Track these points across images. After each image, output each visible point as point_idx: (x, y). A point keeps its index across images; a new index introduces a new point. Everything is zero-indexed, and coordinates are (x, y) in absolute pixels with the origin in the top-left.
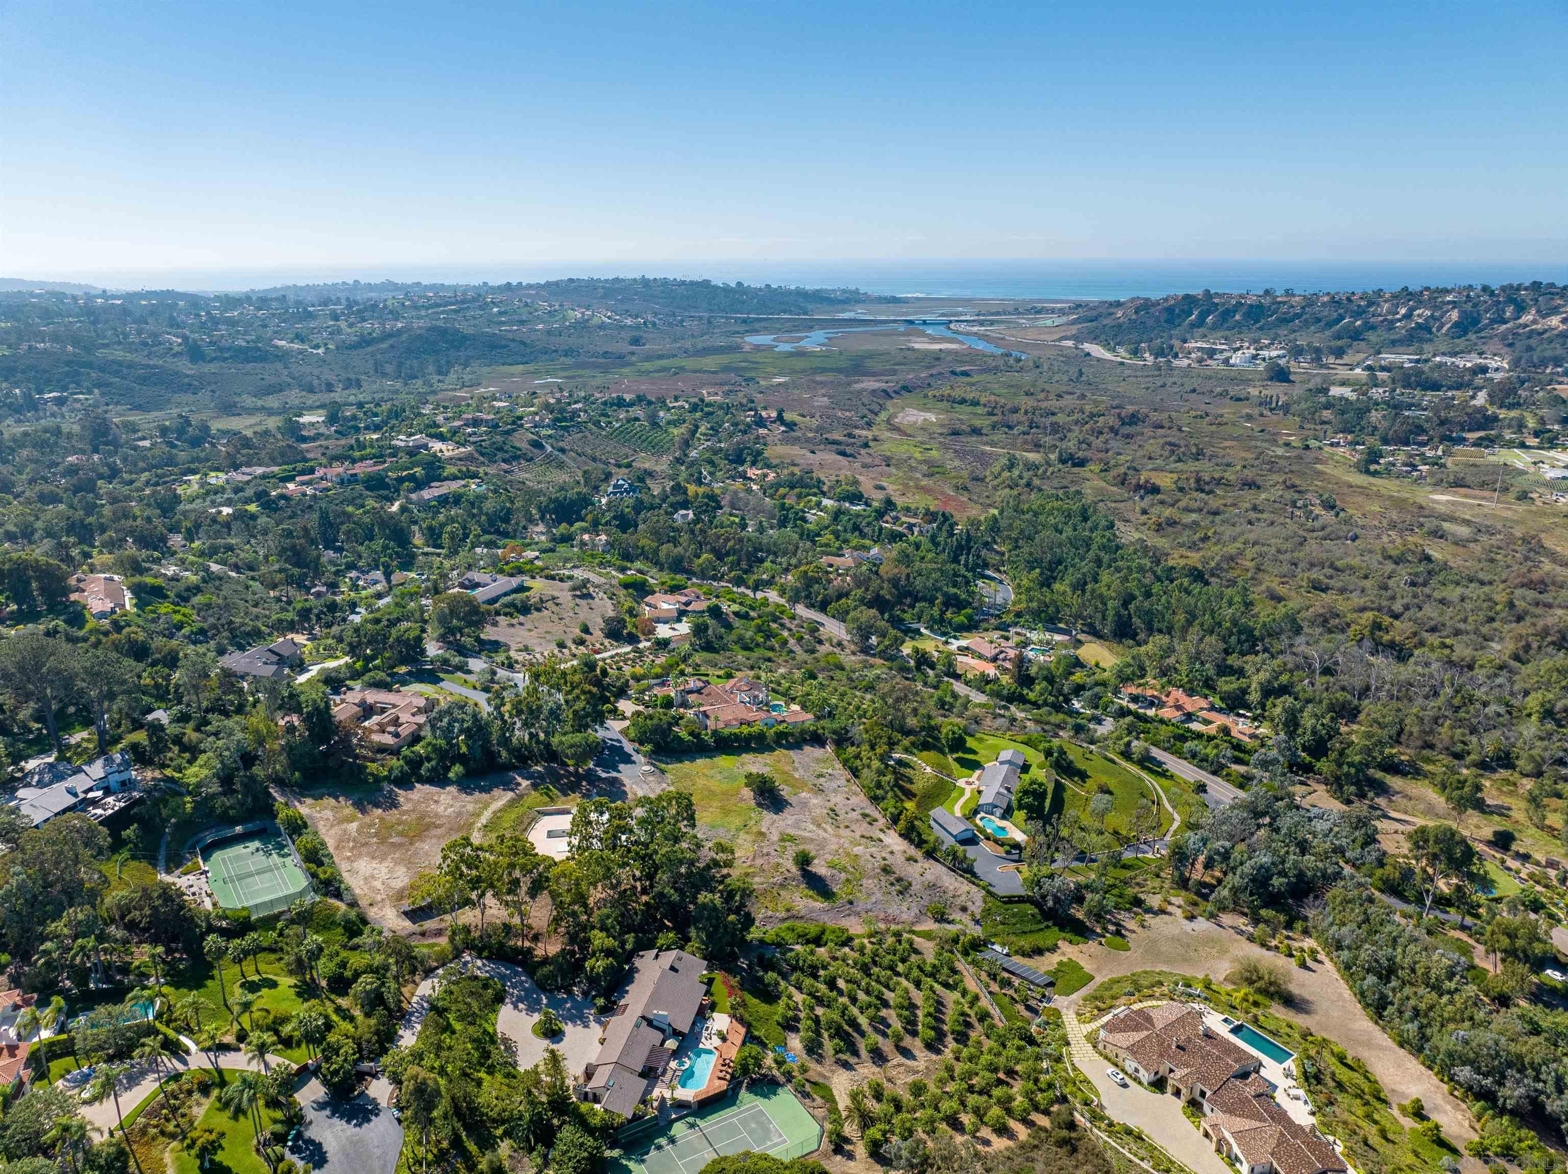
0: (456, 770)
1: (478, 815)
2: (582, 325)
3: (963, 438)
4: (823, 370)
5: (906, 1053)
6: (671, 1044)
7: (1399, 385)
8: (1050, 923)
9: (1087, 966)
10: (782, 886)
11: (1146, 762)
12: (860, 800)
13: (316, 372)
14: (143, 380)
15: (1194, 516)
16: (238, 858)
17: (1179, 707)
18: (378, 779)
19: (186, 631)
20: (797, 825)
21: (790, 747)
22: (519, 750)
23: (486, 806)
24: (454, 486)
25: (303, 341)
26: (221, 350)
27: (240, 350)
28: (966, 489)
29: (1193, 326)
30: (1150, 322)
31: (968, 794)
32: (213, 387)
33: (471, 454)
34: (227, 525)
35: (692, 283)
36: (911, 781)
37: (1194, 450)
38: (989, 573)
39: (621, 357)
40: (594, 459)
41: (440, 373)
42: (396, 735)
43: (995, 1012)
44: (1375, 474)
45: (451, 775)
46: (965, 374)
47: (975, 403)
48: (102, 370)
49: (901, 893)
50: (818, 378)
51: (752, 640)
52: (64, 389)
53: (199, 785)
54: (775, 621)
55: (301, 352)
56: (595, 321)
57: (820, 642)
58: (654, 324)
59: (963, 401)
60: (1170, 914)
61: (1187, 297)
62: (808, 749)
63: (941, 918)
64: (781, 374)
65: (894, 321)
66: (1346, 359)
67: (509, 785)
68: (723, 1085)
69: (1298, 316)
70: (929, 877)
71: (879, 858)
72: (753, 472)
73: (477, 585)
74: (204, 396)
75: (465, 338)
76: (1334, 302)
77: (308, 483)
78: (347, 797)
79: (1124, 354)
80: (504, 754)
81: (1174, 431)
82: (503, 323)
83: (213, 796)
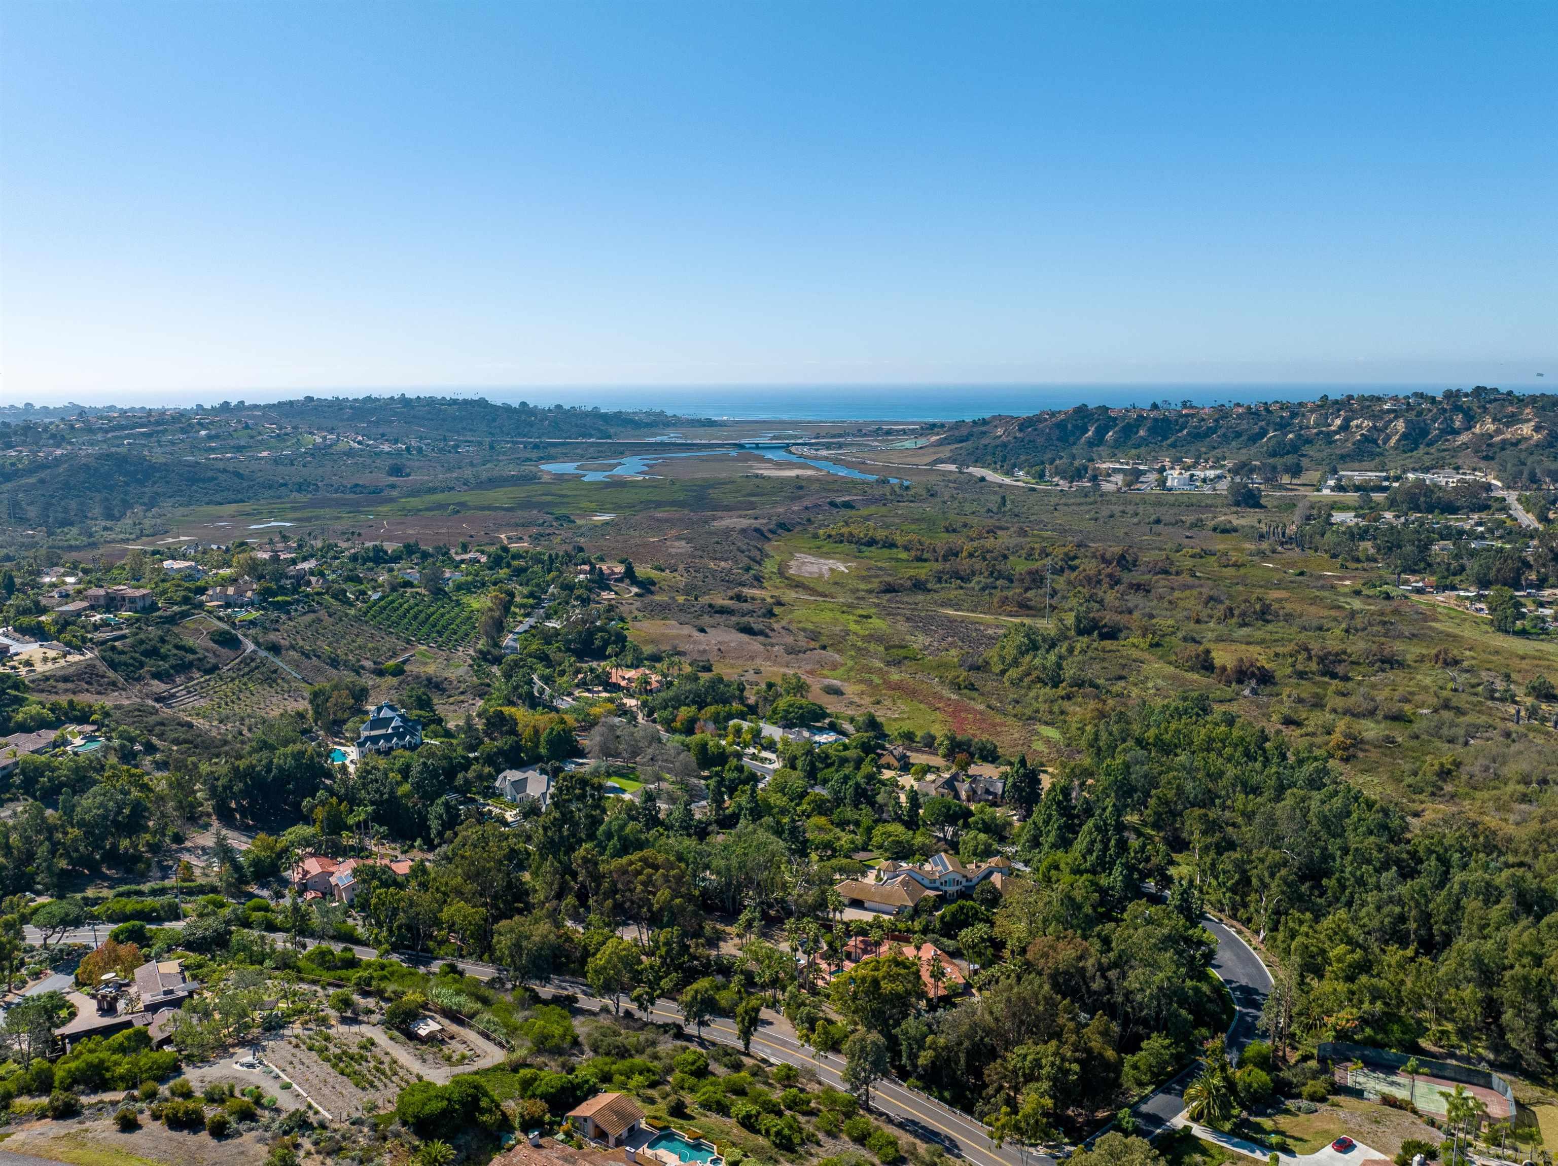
2: (322, 452)
4: (659, 505)
29: (1091, 444)
30: (1040, 441)
39: (377, 491)
50: (659, 515)
56: (341, 446)
58: (420, 450)
64: (603, 511)
69: (1212, 431)
75: (154, 468)
76: (1250, 413)
82: (213, 450)
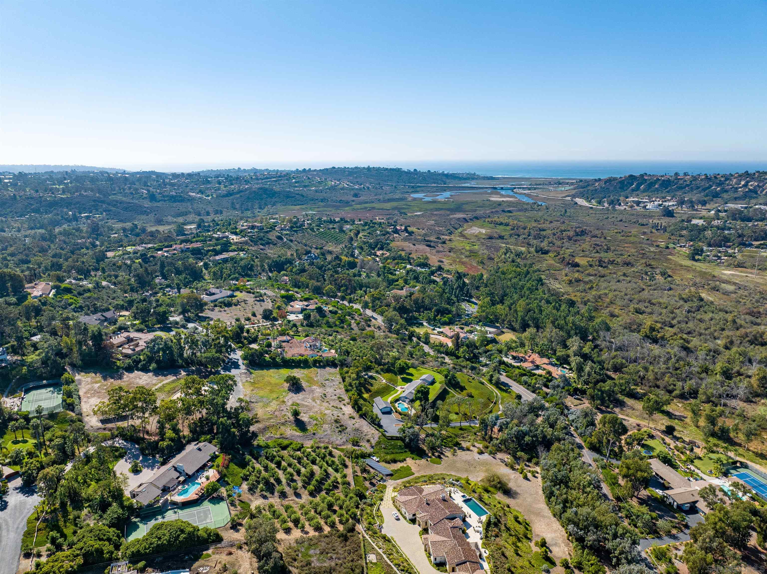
0: (153, 366)
1: (155, 385)
2: (333, 188)
3: (493, 241)
5: (298, 495)
6: (182, 479)
7: (730, 218)
8: (407, 450)
9: (414, 469)
10: (283, 424)
11: (499, 385)
12: (341, 392)
13: (204, 207)
14: (126, 209)
15: (591, 278)
16: (40, 394)
17: (532, 362)
18: (119, 367)
19: (73, 307)
20: (303, 400)
21: (320, 367)
22: (187, 360)
23: (163, 381)
24: (232, 254)
25: (202, 194)
26: (164, 196)
27: (172, 197)
28: (482, 263)
29: (633, 190)
30: (611, 188)
31: (399, 393)
32: (156, 212)
33: (247, 241)
34: (120, 267)
35: (391, 169)
36: (372, 385)
37: (605, 247)
38: (473, 300)
39: (347, 202)
40: (306, 245)
41: (260, 208)
42: (134, 350)
43: (352, 483)
44: (697, 261)
45: (151, 368)
46: (510, 212)
47: (507, 225)
48: (109, 204)
49: (340, 431)
50: (435, 213)
51: (334, 323)
52: (91, 212)
53: (32, 363)
54: (349, 316)
55: (200, 198)
56: (341, 186)
57: (369, 326)
58: (368, 188)
59: (501, 224)
60: (471, 451)
61: (631, 176)
62: (328, 369)
63: (356, 443)
64: (420, 211)
65: (487, 188)
66: (708, 206)
67: (176, 374)
68: (196, 497)
69: (688, 185)
70: (357, 426)
71: (336, 416)
72: (379, 253)
73: (214, 294)
74: (151, 217)
75: (276, 193)
76: (708, 178)
77: (167, 252)
78: (101, 374)
79: (595, 204)
80: (180, 361)
81: (602, 239)
82: (296, 187)
83: (39, 368)
